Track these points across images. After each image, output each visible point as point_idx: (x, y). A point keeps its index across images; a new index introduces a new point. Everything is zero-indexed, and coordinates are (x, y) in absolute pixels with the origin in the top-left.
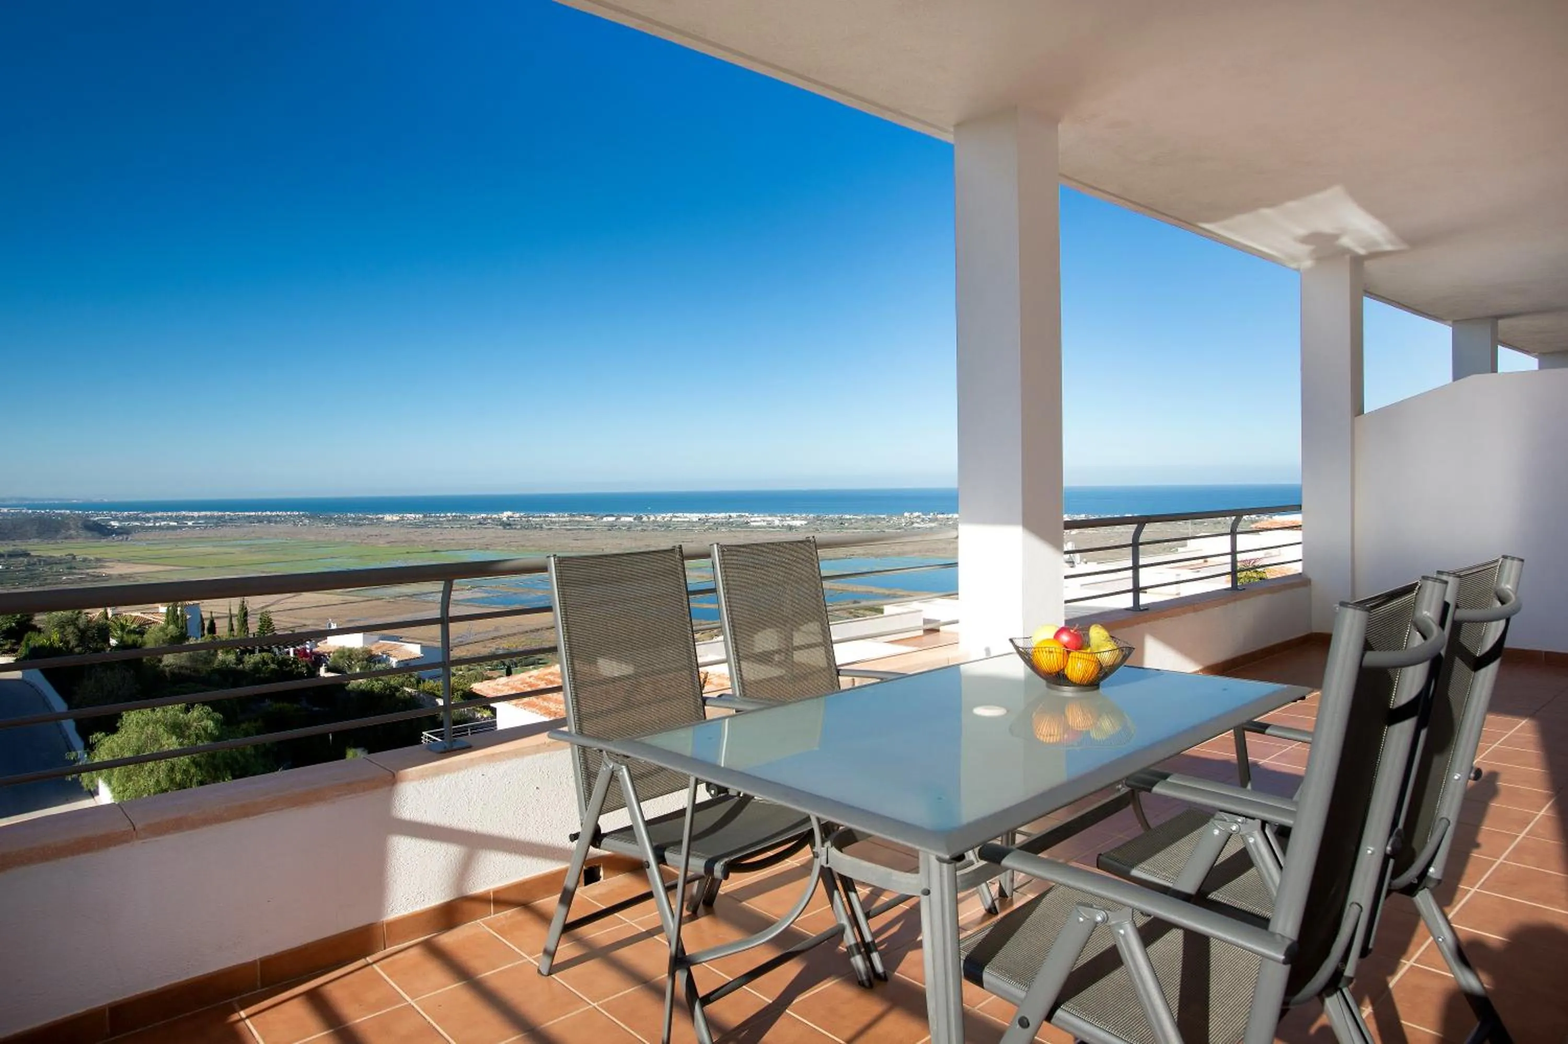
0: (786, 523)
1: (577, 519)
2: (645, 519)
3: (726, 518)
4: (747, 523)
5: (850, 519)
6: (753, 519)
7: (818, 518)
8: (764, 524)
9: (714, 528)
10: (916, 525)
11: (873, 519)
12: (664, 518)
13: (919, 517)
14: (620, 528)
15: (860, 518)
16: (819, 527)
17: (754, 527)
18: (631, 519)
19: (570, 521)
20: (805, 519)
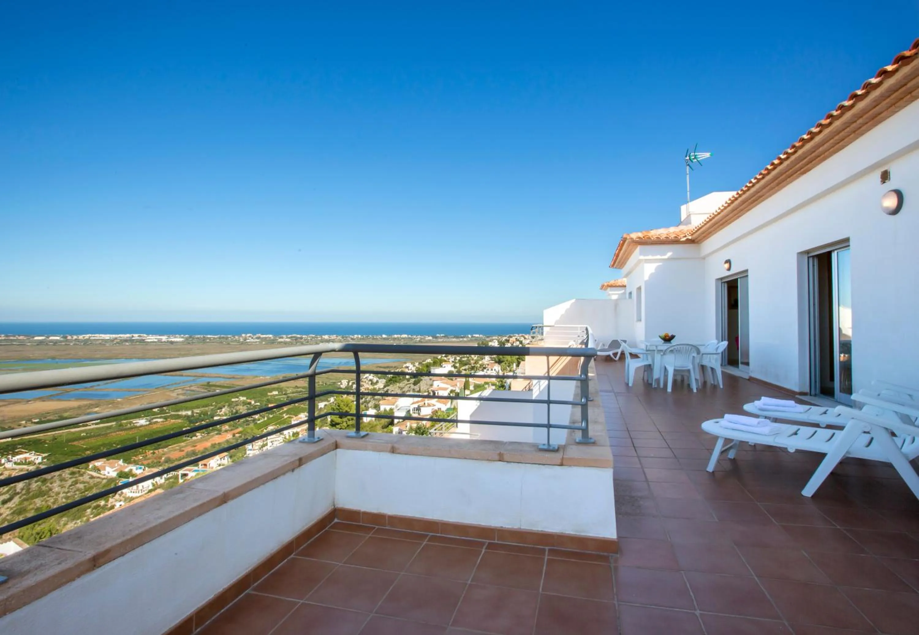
0: (170, 340)
1: (12, 338)
2: (69, 338)
3: (130, 337)
4: (144, 340)
5: (210, 338)
6: (148, 338)
7: (190, 337)
8: (156, 340)
9: (120, 343)
10: (248, 341)
11: (223, 338)
12: (84, 337)
13: (250, 336)
14: (47, 344)
15: (216, 337)
16: (190, 342)
17: (148, 342)
18: (58, 338)
19: (5, 340)
20: (182, 338)
